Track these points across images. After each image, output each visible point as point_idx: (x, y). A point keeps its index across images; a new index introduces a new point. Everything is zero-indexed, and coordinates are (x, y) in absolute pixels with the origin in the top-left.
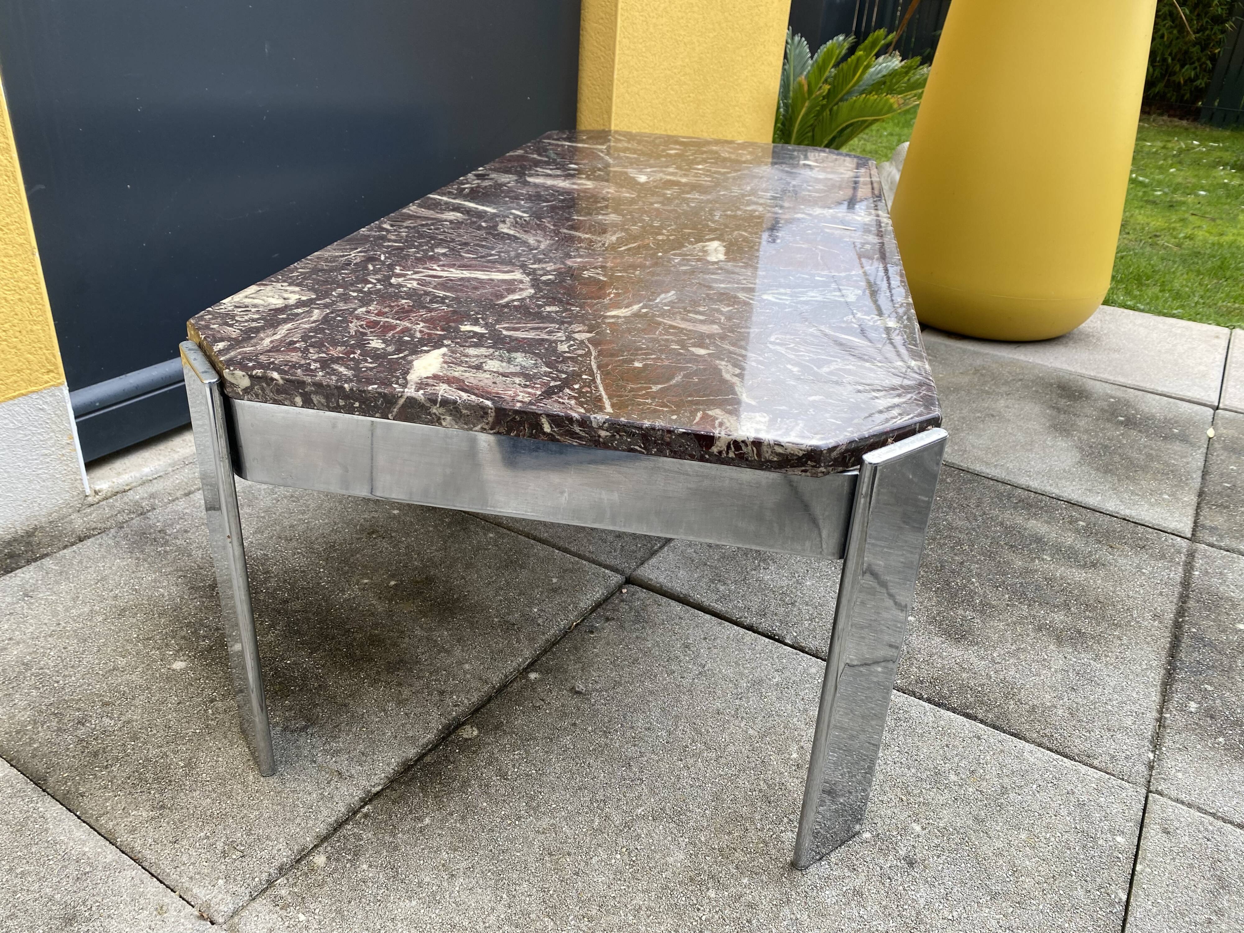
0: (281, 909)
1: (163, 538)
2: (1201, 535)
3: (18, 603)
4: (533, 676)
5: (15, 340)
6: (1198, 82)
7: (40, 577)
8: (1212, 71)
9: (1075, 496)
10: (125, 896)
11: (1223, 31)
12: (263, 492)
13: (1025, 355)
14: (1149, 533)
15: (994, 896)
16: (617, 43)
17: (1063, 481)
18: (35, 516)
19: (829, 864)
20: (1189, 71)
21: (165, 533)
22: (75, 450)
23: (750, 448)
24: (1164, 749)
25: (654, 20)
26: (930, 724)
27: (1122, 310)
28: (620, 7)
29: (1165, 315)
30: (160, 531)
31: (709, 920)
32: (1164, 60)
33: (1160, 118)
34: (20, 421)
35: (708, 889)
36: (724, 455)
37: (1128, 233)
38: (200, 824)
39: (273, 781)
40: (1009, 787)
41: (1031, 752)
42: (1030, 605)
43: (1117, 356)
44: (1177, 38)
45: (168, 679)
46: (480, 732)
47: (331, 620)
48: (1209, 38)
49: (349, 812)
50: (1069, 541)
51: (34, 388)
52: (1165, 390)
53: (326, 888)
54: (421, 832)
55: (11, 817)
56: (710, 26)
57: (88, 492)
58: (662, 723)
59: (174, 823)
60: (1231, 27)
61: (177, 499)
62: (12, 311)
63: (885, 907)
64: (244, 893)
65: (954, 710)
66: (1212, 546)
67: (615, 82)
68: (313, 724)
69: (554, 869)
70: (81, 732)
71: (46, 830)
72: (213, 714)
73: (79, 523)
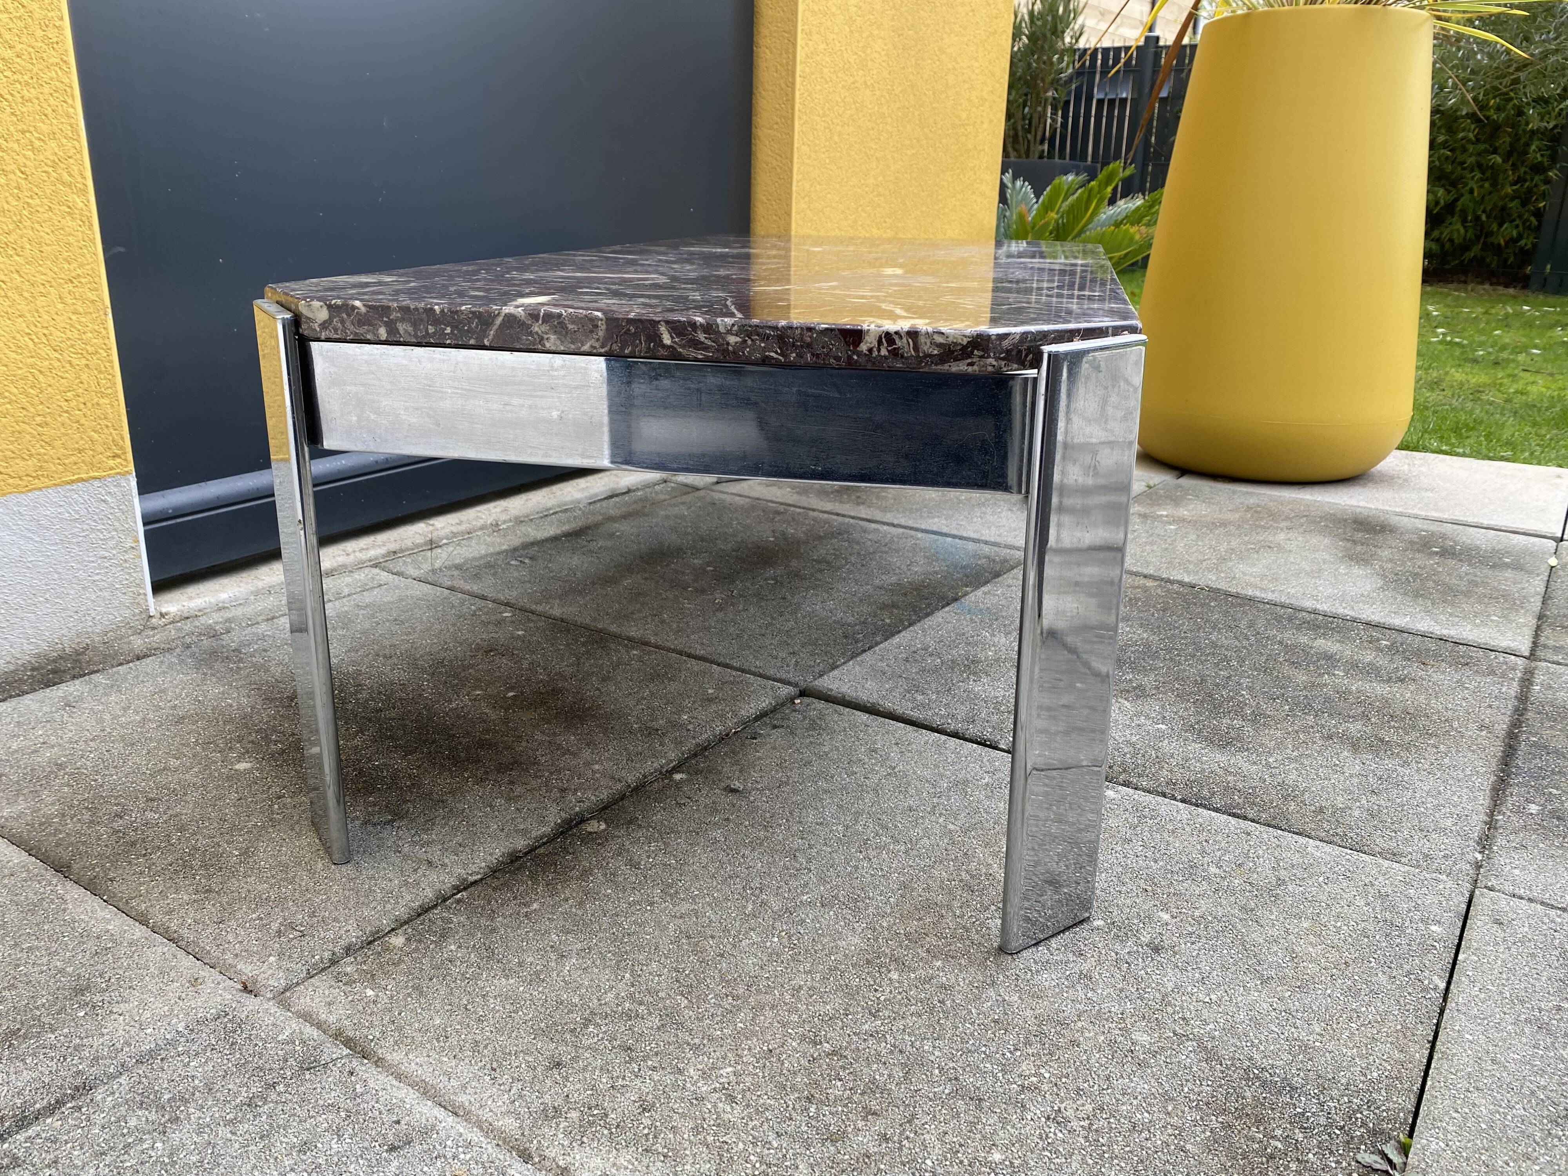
0: (344, 984)
1: (237, 657)
2: (1540, 653)
3: (56, 712)
4: (678, 777)
5: (77, 412)
6: (1522, 243)
7: (87, 690)
8: (1538, 228)
9: (1376, 618)
10: (152, 970)
11: (1547, 181)
12: (361, 616)
13: (1311, 494)
14: (1474, 651)
15: (1265, 981)
16: (795, 150)
17: (1361, 605)
18: (87, 633)
19: (1048, 949)
20: (1508, 230)
21: (240, 652)
22: (140, 557)
23: (904, 340)
24: (1495, 848)
25: (839, 128)
26: (1185, 822)
27: (1436, 455)
28: (797, 108)
29: (1490, 459)
30: (233, 651)
31: (889, 1000)
32: (1477, 218)
33: (1480, 287)
34: (77, 512)
35: (890, 971)
36: (875, 353)
37: (1444, 390)
38: (253, 906)
39: (347, 870)
40: (1287, 879)
41: (1317, 847)
42: (1317, 716)
43: (1429, 494)
44: (1490, 193)
45: (229, 778)
46: (608, 826)
47: (432, 727)
48: (1530, 191)
49: (437, 898)
50: (1368, 659)
51: (96, 474)
52: (1492, 523)
53: (403, 966)
54: (526, 916)
55: (22, 898)
56: (907, 142)
57: (152, 612)
58: (838, 818)
59: (221, 905)
60: (1556, 175)
61: (258, 623)
62: (77, 378)
63: (1121, 990)
64: (301, 970)
65: (1216, 810)
66: (1559, 664)
67: (794, 195)
68: (402, 818)
69: (692, 951)
70: (118, 824)
71: (64, 910)
72: (280, 808)
73: (138, 643)
